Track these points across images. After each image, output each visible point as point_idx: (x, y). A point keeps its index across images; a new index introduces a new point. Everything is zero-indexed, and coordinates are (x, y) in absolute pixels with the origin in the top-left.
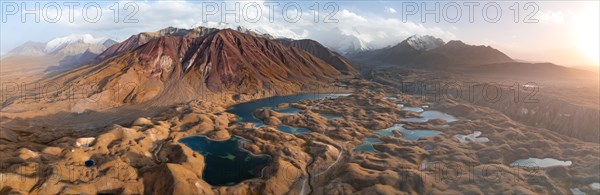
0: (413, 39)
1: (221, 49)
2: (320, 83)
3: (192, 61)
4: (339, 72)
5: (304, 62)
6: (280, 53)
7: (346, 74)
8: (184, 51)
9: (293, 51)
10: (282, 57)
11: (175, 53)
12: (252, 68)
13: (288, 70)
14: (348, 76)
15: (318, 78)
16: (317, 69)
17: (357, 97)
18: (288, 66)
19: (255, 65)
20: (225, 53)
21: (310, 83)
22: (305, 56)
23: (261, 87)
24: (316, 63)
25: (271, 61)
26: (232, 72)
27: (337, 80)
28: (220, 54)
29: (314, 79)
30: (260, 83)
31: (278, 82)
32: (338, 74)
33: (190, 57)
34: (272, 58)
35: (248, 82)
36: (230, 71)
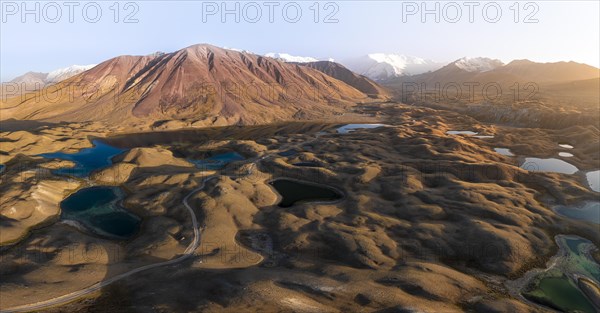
0: (462, 61)
2: (332, 108)
3: (137, 80)
4: (365, 96)
5: (313, 83)
7: (376, 97)
8: (137, 70)
9: (299, 70)
10: (278, 75)
11: (125, 73)
14: (376, 100)
17: (392, 133)
20: (182, 70)
21: (314, 108)
22: (317, 76)
23: (216, 112)
24: (331, 84)
25: (257, 79)
26: (180, 92)
27: (360, 105)
28: (175, 70)
29: (323, 104)
30: (219, 106)
31: (255, 106)
32: (363, 98)
33: (138, 76)
34: (261, 76)
35: (200, 106)
36: (179, 90)
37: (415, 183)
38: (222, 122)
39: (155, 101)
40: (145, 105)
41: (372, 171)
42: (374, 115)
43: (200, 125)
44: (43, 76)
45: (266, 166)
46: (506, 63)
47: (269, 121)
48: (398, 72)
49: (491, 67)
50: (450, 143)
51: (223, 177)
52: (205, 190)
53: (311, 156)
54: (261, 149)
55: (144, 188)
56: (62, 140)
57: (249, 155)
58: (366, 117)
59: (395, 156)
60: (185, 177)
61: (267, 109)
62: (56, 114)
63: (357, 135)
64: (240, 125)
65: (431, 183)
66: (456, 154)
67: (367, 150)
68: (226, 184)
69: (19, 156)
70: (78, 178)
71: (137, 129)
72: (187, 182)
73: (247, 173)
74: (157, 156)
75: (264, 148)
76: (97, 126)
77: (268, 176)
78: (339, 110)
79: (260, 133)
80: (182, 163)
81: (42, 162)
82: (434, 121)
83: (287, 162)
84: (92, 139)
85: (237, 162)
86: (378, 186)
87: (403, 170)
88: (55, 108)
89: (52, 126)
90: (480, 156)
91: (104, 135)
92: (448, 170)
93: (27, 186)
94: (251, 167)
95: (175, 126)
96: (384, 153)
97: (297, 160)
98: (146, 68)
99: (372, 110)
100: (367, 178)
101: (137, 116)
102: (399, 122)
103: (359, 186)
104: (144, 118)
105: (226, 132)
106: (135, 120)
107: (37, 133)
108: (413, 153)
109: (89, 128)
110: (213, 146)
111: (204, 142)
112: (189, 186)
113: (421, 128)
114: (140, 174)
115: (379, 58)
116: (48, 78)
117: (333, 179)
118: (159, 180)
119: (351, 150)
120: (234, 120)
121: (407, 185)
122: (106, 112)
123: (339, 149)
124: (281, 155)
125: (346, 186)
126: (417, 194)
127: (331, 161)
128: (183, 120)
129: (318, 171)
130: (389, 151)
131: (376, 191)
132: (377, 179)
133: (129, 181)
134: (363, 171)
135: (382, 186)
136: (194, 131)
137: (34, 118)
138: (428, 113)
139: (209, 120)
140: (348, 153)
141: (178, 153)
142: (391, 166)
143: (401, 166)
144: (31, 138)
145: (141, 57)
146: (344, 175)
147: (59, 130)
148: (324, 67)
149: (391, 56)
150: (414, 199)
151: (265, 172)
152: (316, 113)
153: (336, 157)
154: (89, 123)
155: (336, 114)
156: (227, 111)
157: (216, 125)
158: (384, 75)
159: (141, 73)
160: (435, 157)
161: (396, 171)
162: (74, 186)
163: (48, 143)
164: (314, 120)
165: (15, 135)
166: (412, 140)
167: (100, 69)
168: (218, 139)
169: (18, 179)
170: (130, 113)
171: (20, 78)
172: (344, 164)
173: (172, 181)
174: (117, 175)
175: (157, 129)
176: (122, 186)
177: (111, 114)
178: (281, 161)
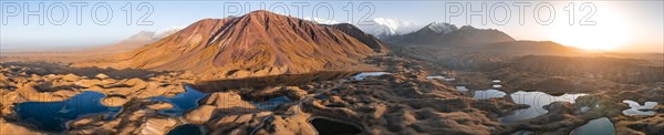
0: (433, 25)
1: (246, 25)
2: (349, 60)
3: (216, 38)
4: (372, 50)
5: (337, 40)
6: (312, 31)
7: (378, 51)
8: (216, 30)
9: (326, 30)
10: (313, 34)
11: (208, 32)
12: (272, 43)
13: (317, 47)
14: (380, 54)
15: (349, 56)
16: (350, 47)
17: (391, 79)
18: (318, 43)
19: (276, 41)
20: (247, 29)
21: (338, 60)
22: (339, 35)
23: (271, 63)
24: (349, 42)
25: (299, 38)
26: (246, 47)
27: (369, 57)
28: (242, 30)
29: (344, 57)
30: (273, 59)
31: (297, 58)
32: (371, 52)
33: (216, 34)
34: (302, 35)
35: (260, 58)
36: (245, 46)
37: (410, 117)
38: (276, 72)
39: (228, 54)
40: (221, 57)
41: (380, 109)
42: (379, 66)
43: (260, 74)
44: (151, 34)
45: (307, 108)
46: (459, 27)
47: (308, 71)
48: (393, 33)
49: (450, 30)
50: (429, 85)
51: (277, 117)
52: (264, 127)
53: (337, 99)
54: (302, 93)
55: (221, 126)
56: (164, 86)
57: (295, 98)
58: (373, 67)
59: (395, 97)
60: (249, 117)
61: (306, 61)
62: (160, 64)
63: (368, 81)
64: (288, 74)
65: (421, 117)
66: (434, 93)
67: (376, 93)
68: (279, 122)
69: (134, 99)
70: (175, 118)
71: (215, 78)
72: (251, 121)
73: (293, 113)
74: (230, 100)
75: (305, 92)
76: (188, 74)
77: (309, 115)
78: (355, 61)
79: (301, 81)
80: (248, 105)
81: (150, 104)
82: (418, 69)
83: (322, 103)
84: (184, 85)
85: (287, 105)
86: (385, 122)
87: (401, 108)
88: (160, 59)
89: (157, 74)
90: (448, 93)
91: (192, 82)
92: (431, 106)
93: (138, 123)
94: (296, 108)
95: (242, 74)
96: (388, 96)
97: (328, 102)
98: (223, 28)
99: (378, 61)
100: (377, 115)
101: (216, 66)
102: (396, 70)
103: (372, 123)
104: (221, 68)
105: (278, 80)
106: (214, 69)
107: (146, 80)
108: (406, 94)
109: (182, 76)
110: (269, 91)
111: (262, 88)
112: (253, 124)
113: (409, 75)
114: (219, 114)
115: (380, 21)
116: (155, 36)
117: (353, 117)
118: (231, 119)
119: (365, 93)
120: (283, 70)
121: (405, 119)
122: (195, 63)
123: (357, 93)
124: (317, 98)
125: (363, 123)
126: (413, 126)
127: (352, 103)
128: (249, 69)
129: (342, 111)
130: (391, 93)
131: (384, 126)
132: (385, 116)
133: (210, 120)
134: (374, 110)
135: (388, 121)
136: (256, 79)
137: (145, 68)
138: (413, 64)
139: (267, 70)
140: (362, 95)
141: (245, 97)
142: (393, 105)
143: (400, 105)
144: (142, 84)
145: (218, 20)
146: (361, 114)
147: (162, 78)
148: (344, 27)
149: (389, 20)
150: (411, 130)
151: (306, 112)
152: (339, 64)
153: (355, 99)
154: (183, 72)
155: (353, 64)
156: (279, 63)
157: (271, 74)
158: (384, 34)
159: (219, 32)
160: (420, 97)
161: (397, 109)
162: (172, 123)
163: (154, 88)
164: (339, 70)
165: (130, 82)
166: (405, 84)
167: (190, 29)
168: (273, 85)
169: (133, 118)
170: (211, 64)
171: (136, 36)
172: (361, 105)
173: (241, 120)
174: (202, 115)
175: (230, 77)
176: (205, 124)
177: (199, 64)
178: (317, 103)
